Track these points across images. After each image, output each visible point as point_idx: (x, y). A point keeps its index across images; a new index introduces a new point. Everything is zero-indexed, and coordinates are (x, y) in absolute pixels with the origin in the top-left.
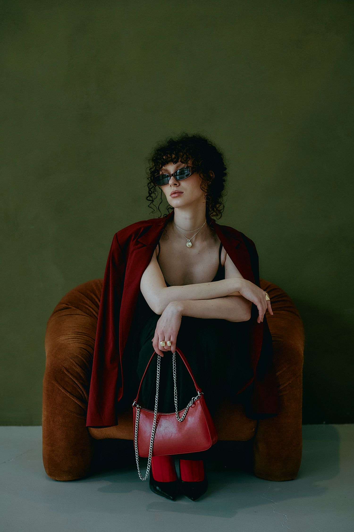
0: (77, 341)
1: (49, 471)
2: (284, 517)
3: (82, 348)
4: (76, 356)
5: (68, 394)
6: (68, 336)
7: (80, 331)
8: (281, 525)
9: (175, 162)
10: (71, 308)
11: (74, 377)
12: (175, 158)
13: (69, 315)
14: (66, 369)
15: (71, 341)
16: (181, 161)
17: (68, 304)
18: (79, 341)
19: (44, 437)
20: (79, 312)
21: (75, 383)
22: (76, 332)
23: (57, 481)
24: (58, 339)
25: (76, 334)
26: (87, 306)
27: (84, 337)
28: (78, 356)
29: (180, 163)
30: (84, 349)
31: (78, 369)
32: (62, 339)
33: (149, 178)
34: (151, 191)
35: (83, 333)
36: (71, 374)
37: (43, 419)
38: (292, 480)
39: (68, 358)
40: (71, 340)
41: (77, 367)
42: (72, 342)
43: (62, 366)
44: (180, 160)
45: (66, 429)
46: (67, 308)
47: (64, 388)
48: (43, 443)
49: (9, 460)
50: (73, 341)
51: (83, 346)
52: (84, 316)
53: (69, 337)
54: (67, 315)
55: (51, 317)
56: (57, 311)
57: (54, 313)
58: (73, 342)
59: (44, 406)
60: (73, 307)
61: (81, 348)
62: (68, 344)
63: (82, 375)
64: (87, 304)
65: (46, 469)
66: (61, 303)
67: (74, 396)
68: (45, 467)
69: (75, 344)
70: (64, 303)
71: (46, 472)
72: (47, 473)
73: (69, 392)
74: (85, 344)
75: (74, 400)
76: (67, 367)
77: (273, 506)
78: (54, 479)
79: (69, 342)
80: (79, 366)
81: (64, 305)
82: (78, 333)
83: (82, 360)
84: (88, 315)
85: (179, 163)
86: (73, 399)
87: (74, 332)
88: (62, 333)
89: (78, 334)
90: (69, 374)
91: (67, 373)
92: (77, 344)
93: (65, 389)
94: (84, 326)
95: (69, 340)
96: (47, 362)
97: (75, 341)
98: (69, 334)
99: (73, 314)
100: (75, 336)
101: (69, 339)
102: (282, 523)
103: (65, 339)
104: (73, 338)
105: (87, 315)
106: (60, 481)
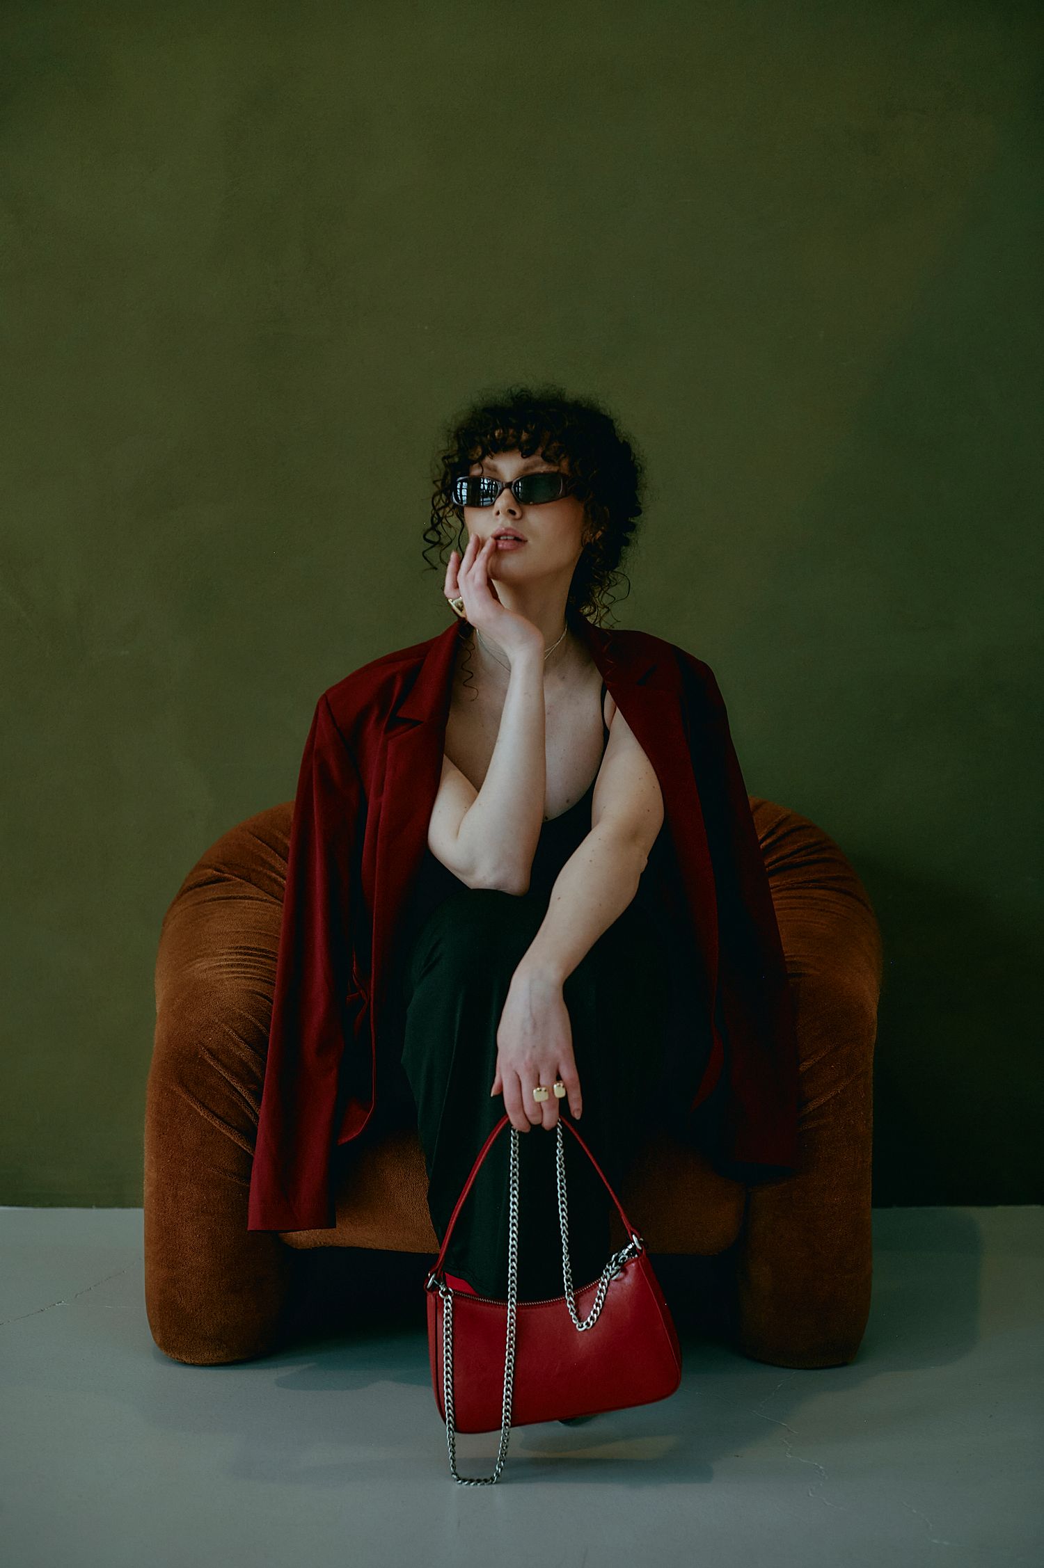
0: (244, 973)
1: (164, 1337)
2: (817, 1471)
3: (258, 993)
4: (241, 1015)
5: (216, 1123)
6: (220, 958)
7: (253, 946)
8: (809, 1495)
9: (525, 455)
10: (229, 880)
11: (236, 1074)
12: (527, 442)
13: (223, 899)
14: (211, 1053)
15: (228, 973)
16: (543, 455)
17: (222, 867)
18: (248, 973)
19: (148, 1242)
20: (252, 890)
21: (236, 1090)
22: (241, 947)
23: (185, 1364)
24: (190, 966)
25: (241, 954)
26: (274, 875)
27: (262, 963)
28: (244, 1016)
29: (539, 459)
30: (261, 995)
31: (244, 1053)
32: (202, 968)
33: (437, 481)
34: (438, 515)
35: (262, 950)
36: (225, 1066)
37: (147, 1190)
38: (844, 1364)
39: (217, 1021)
40: (228, 970)
41: (243, 1045)
42: (227, 976)
43: (200, 1042)
44: (540, 450)
45: (211, 1221)
46: (218, 880)
47: (205, 1106)
48: (146, 1257)
49: (54, 1305)
50: (233, 972)
51: (259, 987)
52: (266, 901)
53: (220, 960)
54: (219, 899)
55: (174, 904)
56: (190, 888)
57: (183, 892)
58: (231, 976)
59: (147, 1158)
60: (235, 876)
61: (253, 992)
62: (218, 981)
63: (254, 1069)
64: (273, 869)
65: (154, 1332)
66: (201, 866)
67: (232, 1127)
68: (151, 1327)
69: (239, 981)
70: (210, 867)
71: (155, 1340)
72: (157, 1343)
73: (219, 1117)
74: (266, 981)
75: (232, 1138)
76: (214, 1047)
77: (786, 1439)
78: (177, 1359)
79: (221, 977)
80: (246, 1042)
81: (210, 872)
82: (246, 951)
83: (256, 1027)
84: (276, 898)
85: (536, 458)
86: (228, 1134)
87: (237, 948)
88: (201, 951)
89: (245, 954)
90: (218, 1068)
91: (212, 1063)
92: (244, 981)
93: (207, 1108)
94: (263, 932)
95: (222, 970)
96: (159, 1032)
97: (238, 972)
98: (223, 954)
99: (235, 898)
100: (237, 960)
101: (220, 966)
102: (811, 1490)
103: (210, 968)
104: (232, 966)
105: (273, 900)
106: (193, 1365)
